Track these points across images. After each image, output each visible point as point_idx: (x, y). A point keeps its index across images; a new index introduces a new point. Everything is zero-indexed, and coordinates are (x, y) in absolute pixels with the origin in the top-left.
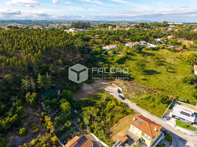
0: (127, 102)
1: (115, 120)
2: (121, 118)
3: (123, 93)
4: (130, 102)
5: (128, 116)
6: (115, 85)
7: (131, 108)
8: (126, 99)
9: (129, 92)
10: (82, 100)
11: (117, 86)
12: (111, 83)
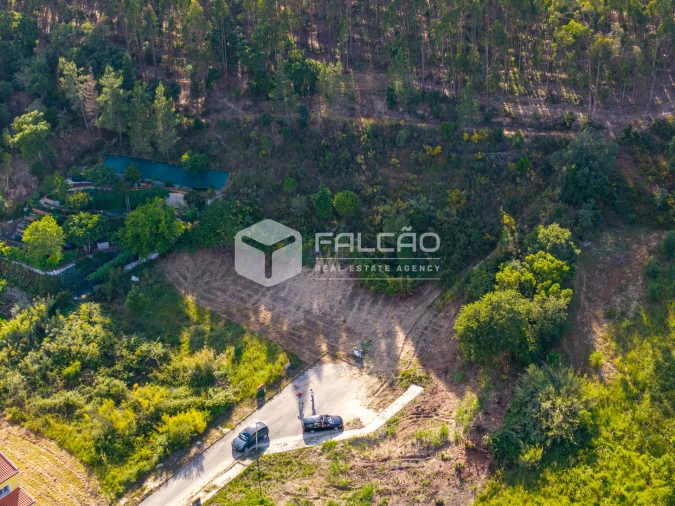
0: (219, 468)
1: (47, 424)
2: (61, 445)
3: (318, 447)
4: (221, 482)
5: (82, 469)
6: (414, 402)
7: (150, 484)
8: (248, 462)
9: (343, 480)
10: (177, 298)
11: (401, 413)
12: (418, 381)
